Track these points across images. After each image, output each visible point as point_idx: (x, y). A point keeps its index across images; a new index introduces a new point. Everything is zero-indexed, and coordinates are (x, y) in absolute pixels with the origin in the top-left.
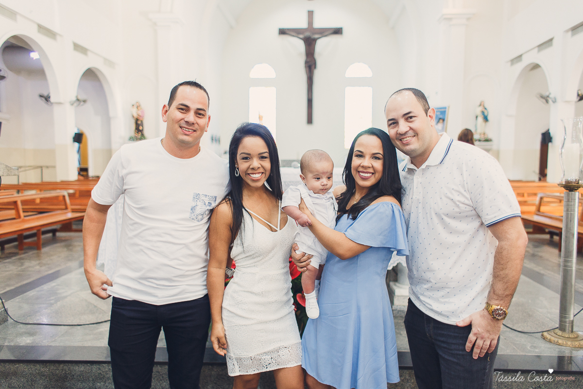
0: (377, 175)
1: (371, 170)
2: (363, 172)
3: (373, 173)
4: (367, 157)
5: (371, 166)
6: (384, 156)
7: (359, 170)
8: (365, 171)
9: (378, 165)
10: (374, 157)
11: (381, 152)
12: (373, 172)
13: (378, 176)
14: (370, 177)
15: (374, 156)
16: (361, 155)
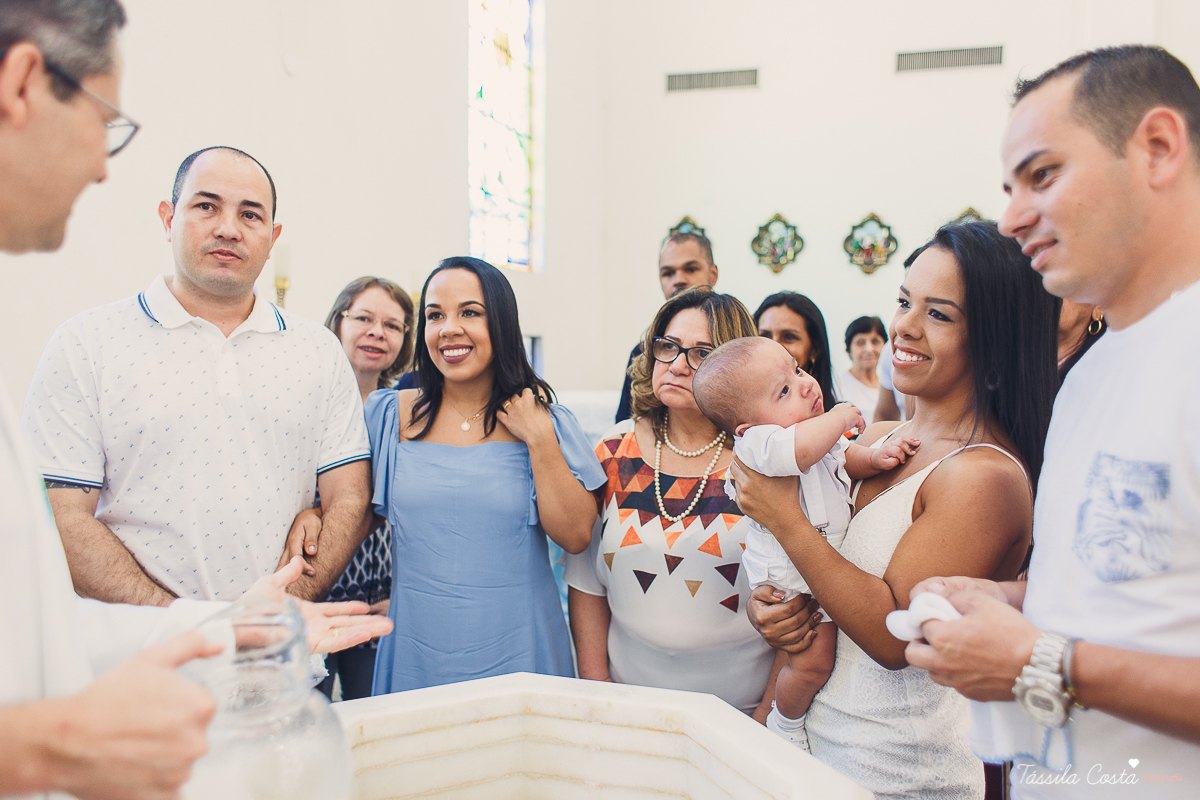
0: (480, 349)
1: (464, 341)
2: (449, 348)
3: (471, 348)
4: (451, 315)
5: (461, 331)
6: (486, 306)
7: (441, 347)
8: (452, 344)
9: (478, 328)
10: (466, 311)
11: (479, 299)
12: (469, 344)
13: (485, 350)
14: (467, 354)
15: (464, 309)
16: (436, 315)
